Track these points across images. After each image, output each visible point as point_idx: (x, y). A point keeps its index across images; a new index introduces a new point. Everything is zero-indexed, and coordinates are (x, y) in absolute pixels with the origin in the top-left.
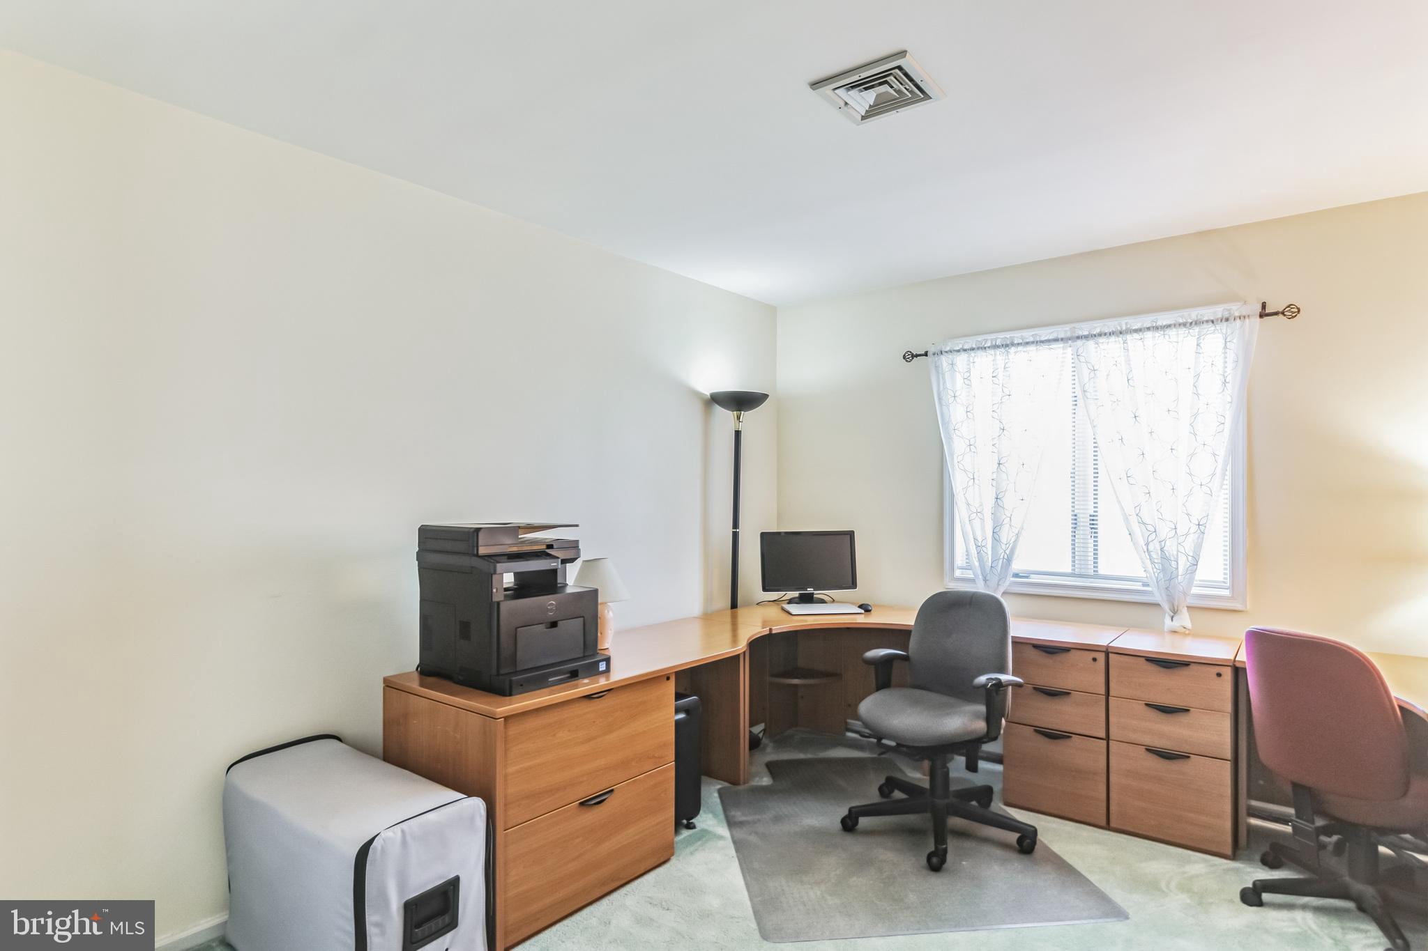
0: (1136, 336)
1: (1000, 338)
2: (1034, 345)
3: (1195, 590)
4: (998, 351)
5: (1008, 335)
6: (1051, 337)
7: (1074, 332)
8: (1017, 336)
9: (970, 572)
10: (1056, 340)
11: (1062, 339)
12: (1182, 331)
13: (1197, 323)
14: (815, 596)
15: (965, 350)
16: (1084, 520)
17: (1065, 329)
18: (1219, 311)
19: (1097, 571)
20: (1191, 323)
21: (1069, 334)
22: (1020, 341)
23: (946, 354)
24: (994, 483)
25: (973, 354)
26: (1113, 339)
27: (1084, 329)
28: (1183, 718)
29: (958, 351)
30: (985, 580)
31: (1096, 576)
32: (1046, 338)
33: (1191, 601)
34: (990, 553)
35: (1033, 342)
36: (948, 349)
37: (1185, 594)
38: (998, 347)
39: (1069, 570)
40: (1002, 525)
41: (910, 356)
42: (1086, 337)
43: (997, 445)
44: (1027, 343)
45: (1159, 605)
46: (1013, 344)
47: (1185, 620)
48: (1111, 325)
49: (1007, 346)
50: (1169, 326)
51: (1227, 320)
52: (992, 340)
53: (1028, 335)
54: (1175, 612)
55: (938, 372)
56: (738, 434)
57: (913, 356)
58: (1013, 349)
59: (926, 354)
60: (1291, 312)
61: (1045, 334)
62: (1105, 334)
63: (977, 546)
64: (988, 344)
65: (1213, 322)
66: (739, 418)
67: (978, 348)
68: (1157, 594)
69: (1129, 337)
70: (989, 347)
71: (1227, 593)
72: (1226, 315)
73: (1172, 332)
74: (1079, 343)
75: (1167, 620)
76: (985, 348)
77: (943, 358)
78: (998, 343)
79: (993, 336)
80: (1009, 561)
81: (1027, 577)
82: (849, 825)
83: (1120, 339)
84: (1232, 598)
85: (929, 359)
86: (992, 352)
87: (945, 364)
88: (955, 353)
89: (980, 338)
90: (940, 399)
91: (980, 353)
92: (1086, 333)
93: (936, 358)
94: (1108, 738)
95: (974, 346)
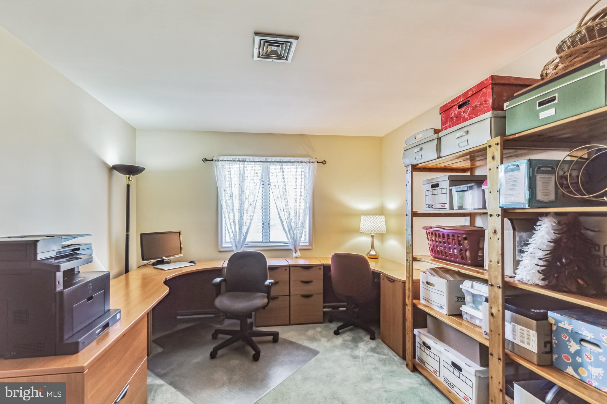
0: (285, 164)
1: (242, 158)
2: (253, 162)
3: (301, 244)
4: (241, 163)
5: (244, 157)
6: (259, 160)
7: (267, 160)
8: (248, 158)
9: (230, 244)
10: (261, 162)
11: (263, 162)
12: (298, 164)
13: (302, 162)
14: (165, 260)
15: (228, 161)
16: (266, 224)
17: (264, 158)
18: (306, 159)
19: (270, 240)
20: (300, 162)
21: (265, 160)
22: (249, 160)
23: (221, 161)
24: (240, 211)
25: (231, 163)
26: (278, 164)
27: (269, 159)
28: (311, 284)
29: (226, 161)
30: (236, 247)
31: (270, 242)
32: (257, 161)
33: (299, 247)
34: (238, 238)
35: (253, 161)
36: (221, 159)
37: (299, 245)
38: (241, 161)
39: (261, 240)
40: (242, 226)
41: (205, 160)
42: (270, 162)
43: (240, 197)
44: (251, 161)
45: (291, 249)
46: (246, 161)
47: (299, 254)
48: (278, 159)
49: (244, 161)
50: (294, 162)
51: (309, 162)
52: (238, 158)
53: (251, 158)
54: (296, 251)
55: (217, 168)
56: (128, 186)
57: (207, 160)
58: (246, 163)
59: (212, 160)
60: (324, 162)
61: (257, 159)
62: (276, 162)
63: (233, 234)
64: (237, 160)
65: (306, 162)
66: (129, 178)
67: (233, 161)
68: (291, 246)
69: (283, 164)
70: (237, 161)
71: (308, 244)
72: (309, 161)
73: (295, 164)
74: (268, 164)
75: (294, 253)
76: (236, 161)
77: (219, 162)
78: (241, 160)
79: (239, 157)
80: (245, 238)
81: (248, 244)
82: (213, 355)
83: (281, 164)
84: (309, 245)
85: (214, 162)
86: (238, 163)
87: (220, 165)
88: (224, 161)
89: (234, 157)
90: (217, 178)
91: (234, 163)
92: (270, 161)
93: (216, 162)
94: (290, 295)
95: (232, 160)
